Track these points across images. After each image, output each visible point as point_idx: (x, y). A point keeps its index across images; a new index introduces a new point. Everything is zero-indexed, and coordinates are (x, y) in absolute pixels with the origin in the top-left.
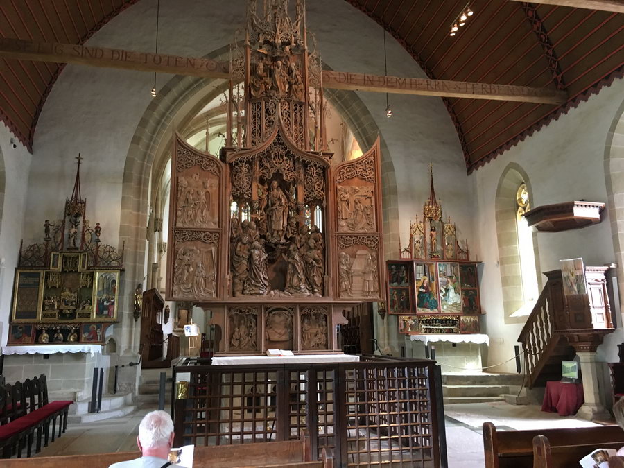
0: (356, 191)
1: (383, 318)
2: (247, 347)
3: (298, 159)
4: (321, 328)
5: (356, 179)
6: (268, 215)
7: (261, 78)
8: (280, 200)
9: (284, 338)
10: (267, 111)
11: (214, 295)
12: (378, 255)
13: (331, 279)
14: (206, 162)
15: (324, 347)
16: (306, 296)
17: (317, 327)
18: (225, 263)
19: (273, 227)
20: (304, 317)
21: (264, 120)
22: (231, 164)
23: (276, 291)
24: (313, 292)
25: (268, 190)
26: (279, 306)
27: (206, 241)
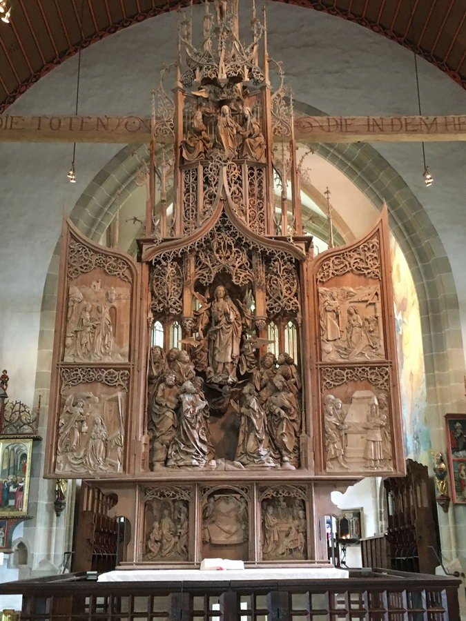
0: (349, 295)
1: (446, 511)
2: (173, 553)
3: (255, 249)
4: (297, 522)
5: (350, 276)
6: (209, 340)
7: (199, 133)
8: (227, 314)
9: (235, 539)
10: (207, 181)
11: (120, 468)
12: (389, 399)
13: (310, 440)
14: (111, 262)
15: (300, 555)
16: (269, 467)
17: (291, 520)
18: (139, 416)
19: (217, 358)
20: (266, 503)
21: (201, 194)
22: (149, 263)
23: (220, 461)
24: (282, 462)
25: (210, 301)
26: (225, 486)
27: (109, 383)
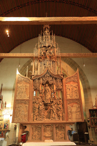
4: (63, 132)
5: (72, 82)
6: (45, 95)
10: (44, 64)
11: (27, 121)
12: (80, 106)
13: (65, 114)
15: (63, 139)
18: (31, 110)
22: (33, 80)
24: (60, 119)
25: (45, 87)
27: (25, 103)
